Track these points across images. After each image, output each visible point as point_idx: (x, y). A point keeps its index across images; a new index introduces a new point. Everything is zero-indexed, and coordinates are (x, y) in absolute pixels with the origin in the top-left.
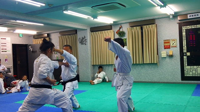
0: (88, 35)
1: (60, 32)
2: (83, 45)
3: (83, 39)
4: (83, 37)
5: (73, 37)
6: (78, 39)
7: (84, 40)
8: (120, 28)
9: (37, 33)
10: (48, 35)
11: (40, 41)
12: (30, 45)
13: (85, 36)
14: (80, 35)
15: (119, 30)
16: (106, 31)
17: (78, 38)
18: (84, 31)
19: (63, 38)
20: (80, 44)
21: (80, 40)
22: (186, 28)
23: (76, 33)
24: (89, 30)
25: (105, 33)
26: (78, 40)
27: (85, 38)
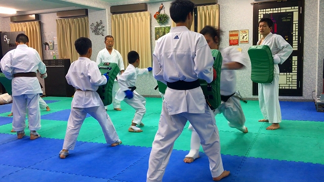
0: (107, 18)
1: (59, 13)
2: (98, 36)
3: (98, 25)
4: (99, 22)
5: (82, 21)
6: (90, 25)
7: (100, 27)
8: (161, 9)
9: (17, 12)
10: (38, 17)
11: (23, 26)
12: (5, 33)
13: (103, 20)
14: (93, 19)
15: (159, 12)
16: (138, 13)
17: (90, 23)
18: (100, 12)
19: (63, 23)
20: (94, 33)
21: (93, 27)
22: (264, 13)
23: (87, 14)
24: (108, 11)
25: (136, 16)
26: (90, 27)
27: (101, 23)
